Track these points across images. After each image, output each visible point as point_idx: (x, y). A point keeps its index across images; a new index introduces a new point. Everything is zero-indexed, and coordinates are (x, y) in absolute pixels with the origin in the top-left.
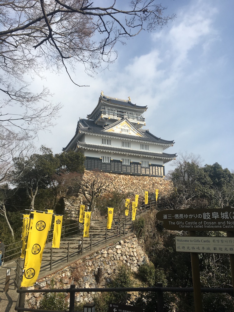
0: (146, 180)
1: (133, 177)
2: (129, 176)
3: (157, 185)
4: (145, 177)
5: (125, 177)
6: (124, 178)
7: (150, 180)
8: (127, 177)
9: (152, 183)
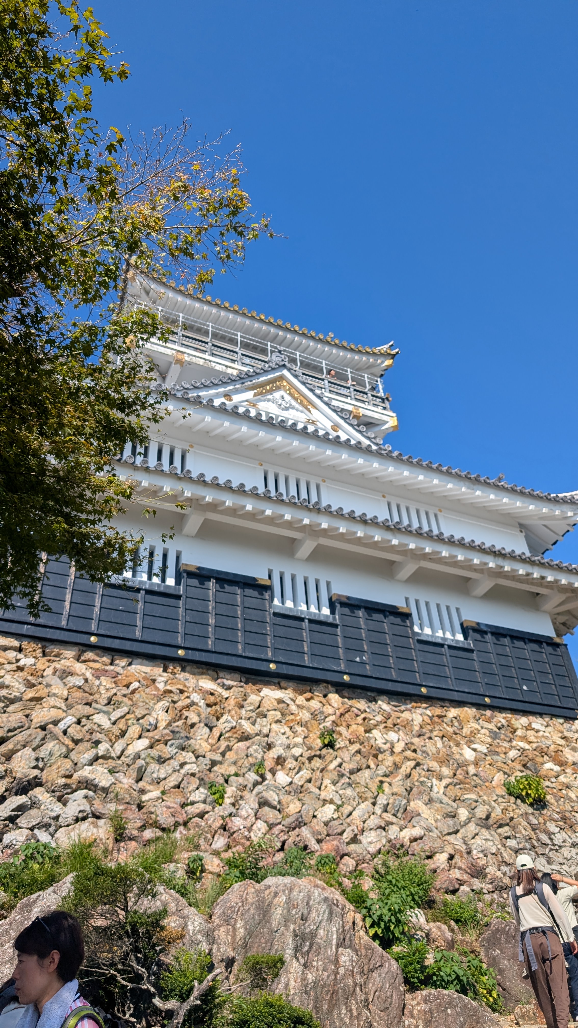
0: (466, 731)
1: (362, 704)
2: (334, 698)
3: (557, 768)
4: (453, 712)
5: (301, 700)
6: (293, 708)
7: (494, 736)
8: (315, 704)
9: (513, 754)
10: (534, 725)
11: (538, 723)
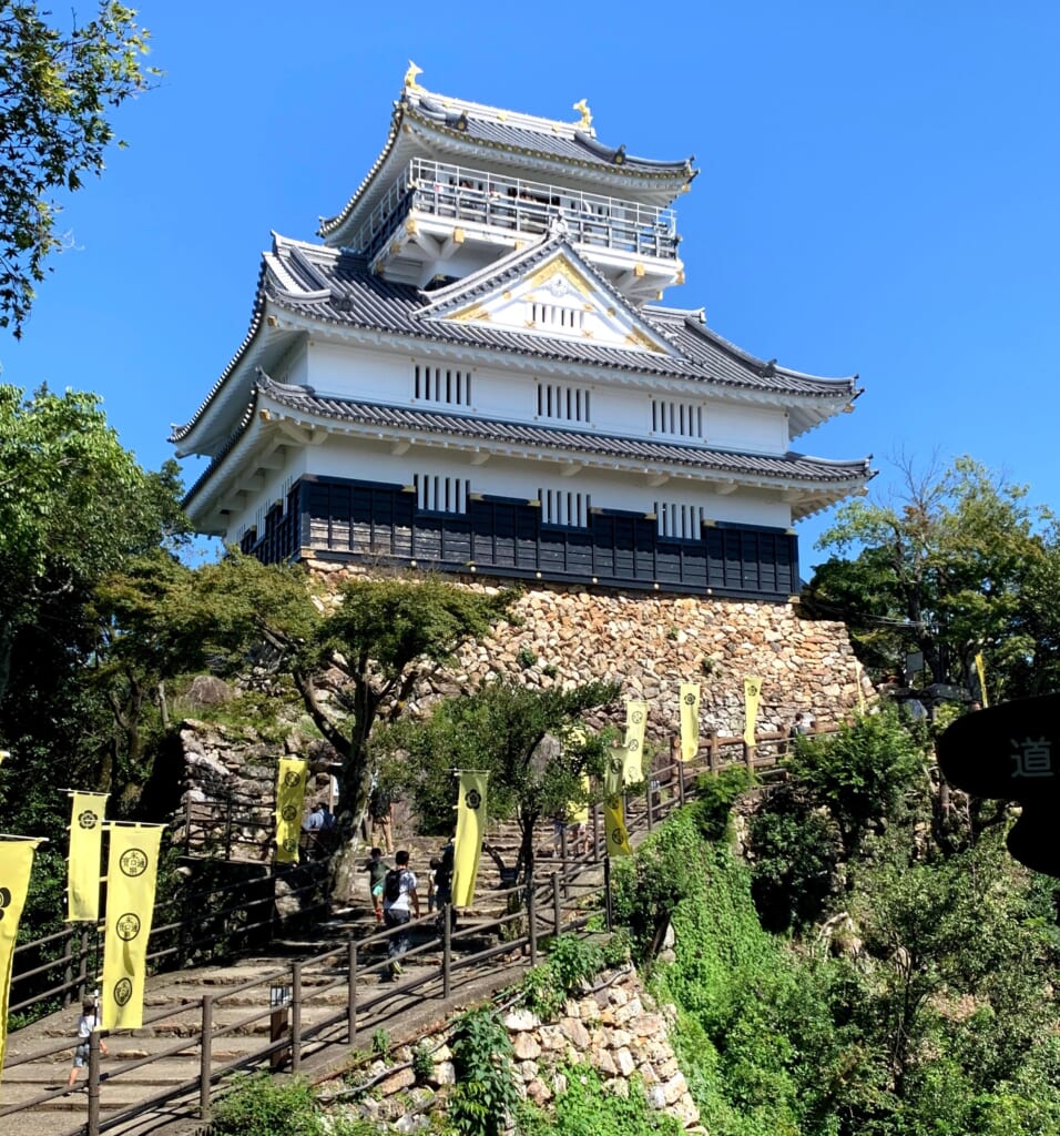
0: (685, 619)
4: (679, 602)
7: (708, 621)
8: (569, 602)
9: (719, 636)
10: (747, 610)
11: (750, 608)
